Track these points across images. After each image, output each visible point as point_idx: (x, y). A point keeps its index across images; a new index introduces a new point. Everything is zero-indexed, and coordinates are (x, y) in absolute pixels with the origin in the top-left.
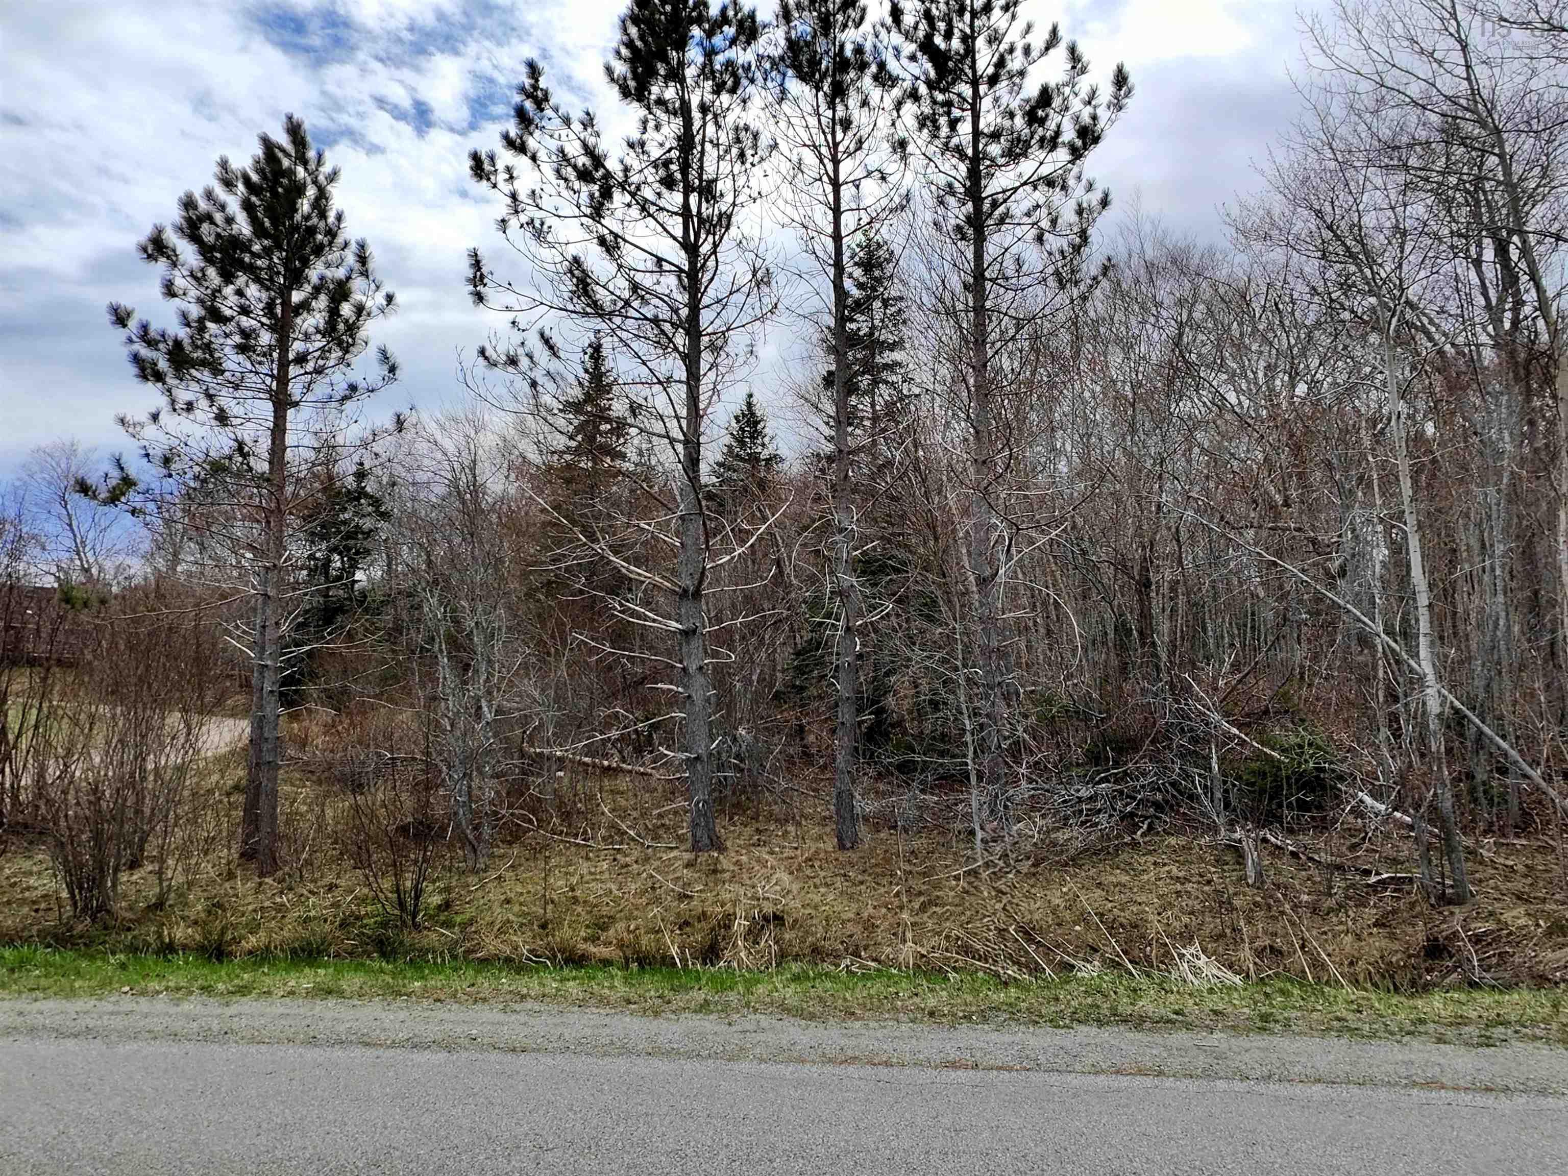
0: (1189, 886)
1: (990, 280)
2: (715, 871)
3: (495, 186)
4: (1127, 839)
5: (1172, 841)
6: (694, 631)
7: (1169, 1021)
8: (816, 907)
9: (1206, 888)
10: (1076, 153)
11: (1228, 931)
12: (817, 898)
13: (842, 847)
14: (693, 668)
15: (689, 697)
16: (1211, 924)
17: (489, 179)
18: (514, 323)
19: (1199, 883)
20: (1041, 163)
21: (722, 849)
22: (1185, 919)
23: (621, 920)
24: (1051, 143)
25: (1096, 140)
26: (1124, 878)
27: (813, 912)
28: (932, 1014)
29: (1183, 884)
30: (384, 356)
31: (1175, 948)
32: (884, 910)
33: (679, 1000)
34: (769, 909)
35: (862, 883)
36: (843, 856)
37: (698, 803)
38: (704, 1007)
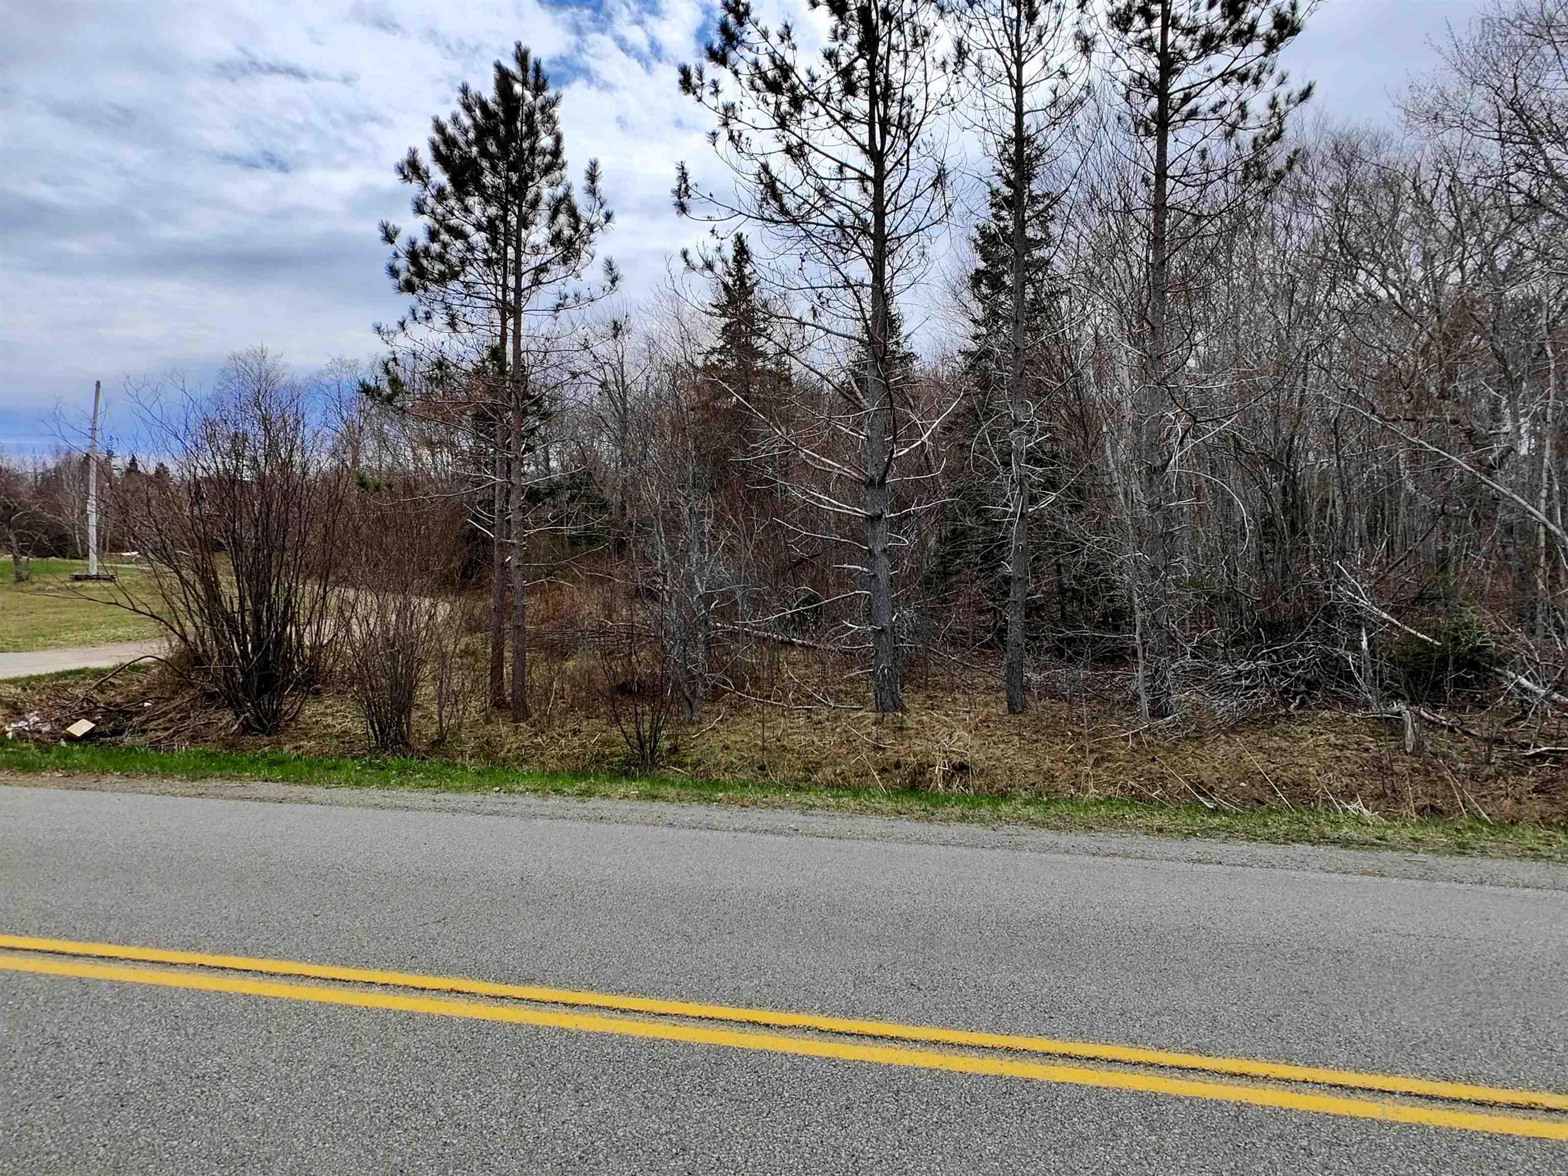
0: (1348, 753)
1: (1173, 178)
2: (901, 729)
3: (700, 100)
4: (1282, 711)
5: (1326, 714)
6: (880, 517)
7: (1373, 844)
8: (998, 760)
9: (1365, 755)
10: (1271, 45)
11: (1388, 792)
12: (998, 753)
13: (1012, 710)
14: (878, 550)
15: (875, 576)
16: (1370, 786)
17: (695, 93)
18: (713, 231)
19: (1357, 750)
20: (1236, 58)
21: (904, 711)
22: (1345, 780)
23: (827, 765)
24: (1245, 36)
25: (1295, 31)
26: (1284, 744)
27: (998, 764)
28: (1160, 830)
29: (1341, 751)
30: (610, 266)
31: (1340, 804)
32: (1061, 764)
33: (940, 813)
34: (956, 759)
35: (1036, 741)
36: (1015, 719)
37: (883, 669)
38: (963, 818)
